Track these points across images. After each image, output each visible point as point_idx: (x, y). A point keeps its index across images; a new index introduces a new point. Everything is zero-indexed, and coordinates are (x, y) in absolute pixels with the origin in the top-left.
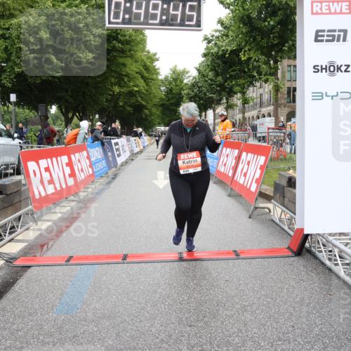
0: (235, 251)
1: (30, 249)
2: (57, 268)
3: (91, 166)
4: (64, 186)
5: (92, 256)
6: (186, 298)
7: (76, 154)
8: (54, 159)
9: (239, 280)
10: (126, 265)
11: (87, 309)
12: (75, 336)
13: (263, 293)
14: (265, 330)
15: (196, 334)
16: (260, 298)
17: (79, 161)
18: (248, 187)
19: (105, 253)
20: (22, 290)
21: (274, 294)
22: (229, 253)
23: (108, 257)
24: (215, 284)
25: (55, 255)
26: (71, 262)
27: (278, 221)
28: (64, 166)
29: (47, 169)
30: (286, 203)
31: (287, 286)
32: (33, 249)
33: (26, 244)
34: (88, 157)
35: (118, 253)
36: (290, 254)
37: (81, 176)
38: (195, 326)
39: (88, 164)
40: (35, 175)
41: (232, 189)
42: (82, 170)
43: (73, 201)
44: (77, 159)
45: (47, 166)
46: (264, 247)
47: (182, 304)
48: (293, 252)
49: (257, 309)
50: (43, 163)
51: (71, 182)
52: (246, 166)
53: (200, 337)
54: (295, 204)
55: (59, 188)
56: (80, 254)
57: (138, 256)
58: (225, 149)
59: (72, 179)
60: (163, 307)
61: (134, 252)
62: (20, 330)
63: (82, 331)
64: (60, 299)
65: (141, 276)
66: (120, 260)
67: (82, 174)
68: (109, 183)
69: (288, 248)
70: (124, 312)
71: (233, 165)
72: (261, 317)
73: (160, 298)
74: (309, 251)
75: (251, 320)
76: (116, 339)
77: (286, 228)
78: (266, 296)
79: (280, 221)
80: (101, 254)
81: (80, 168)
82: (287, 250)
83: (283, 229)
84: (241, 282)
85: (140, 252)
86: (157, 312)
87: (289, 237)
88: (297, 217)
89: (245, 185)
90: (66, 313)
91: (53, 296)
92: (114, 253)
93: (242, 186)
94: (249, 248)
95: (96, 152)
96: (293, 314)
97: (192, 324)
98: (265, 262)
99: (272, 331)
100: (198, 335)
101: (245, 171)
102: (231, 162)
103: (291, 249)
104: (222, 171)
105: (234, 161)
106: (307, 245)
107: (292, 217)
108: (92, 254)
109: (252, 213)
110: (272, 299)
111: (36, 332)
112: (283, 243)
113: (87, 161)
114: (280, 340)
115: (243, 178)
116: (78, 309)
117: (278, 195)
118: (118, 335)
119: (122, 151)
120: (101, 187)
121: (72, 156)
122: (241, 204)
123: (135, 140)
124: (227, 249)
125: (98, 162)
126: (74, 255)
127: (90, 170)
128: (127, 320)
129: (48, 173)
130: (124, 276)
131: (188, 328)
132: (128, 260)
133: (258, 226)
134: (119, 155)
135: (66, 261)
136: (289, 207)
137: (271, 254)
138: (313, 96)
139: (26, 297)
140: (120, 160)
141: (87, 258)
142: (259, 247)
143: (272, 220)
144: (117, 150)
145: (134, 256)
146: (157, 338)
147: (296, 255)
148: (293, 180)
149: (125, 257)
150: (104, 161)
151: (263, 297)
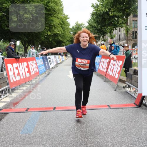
0: (109, 105)
1: (8, 106)
2: (22, 113)
3: (37, 68)
4: (25, 77)
5: (38, 108)
6: (85, 126)
7: (31, 62)
8: (20, 64)
9: (111, 118)
10: (55, 112)
11: (36, 131)
12: (30, 144)
13: (123, 123)
14: (124, 140)
15: (90, 142)
16: (121, 126)
17: (32, 65)
18: (114, 76)
19: (44, 107)
20: (5, 124)
21: (128, 124)
22: (105, 106)
23: (46, 108)
24: (99, 120)
25: (20, 108)
26: (28, 111)
27: (129, 92)
28: (25, 67)
29: (17, 68)
30: (133, 83)
31: (134, 121)
32: (9, 105)
33: (6, 103)
34: (36, 64)
35: (51, 107)
36: (136, 106)
37: (33, 73)
38: (89, 138)
39: (36, 67)
40: (11, 71)
41: (106, 78)
42: (33, 70)
43: (29, 84)
44: (31, 64)
45: (16, 67)
46: (122, 104)
47: (83, 129)
48: (137, 105)
49: (120, 130)
50: (15, 65)
51: (28, 75)
52: (113, 66)
53: (92, 143)
54: (138, 82)
55: (22, 78)
56: (32, 107)
57: (61, 108)
58: (102, 59)
59: (28, 74)
60: (74, 130)
61: (59, 106)
62: (3, 141)
63: (34, 141)
64: (23, 127)
65: (62, 117)
66: (52, 110)
67: (33, 71)
68: (46, 76)
69: (135, 103)
70: (55, 132)
71: (106, 66)
72: (122, 134)
73: (72, 126)
74: (145, 105)
75: (117, 136)
76: (51, 144)
77: (133, 95)
78: (124, 125)
79: (130, 92)
80: (43, 107)
81: (32, 68)
82: (134, 105)
83: (132, 96)
84: (112, 119)
85: (62, 106)
86: (71, 132)
87: (135, 99)
88: (139, 89)
89: (112, 75)
90: (26, 133)
91: (20, 126)
92: (49, 106)
93: (111, 76)
94: (115, 104)
95: (40, 62)
96: (138, 133)
97: (88, 137)
98: (123, 110)
99: (128, 140)
100: (91, 142)
101: (112, 68)
102: (105, 65)
103: (136, 104)
104: (101, 70)
105: (107, 64)
106: (144, 102)
107: (136, 89)
108: (39, 107)
109: (116, 88)
110: (127, 126)
111: (12, 142)
112: (132, 102)
113: (36, 65)
114: (132, 144)
115: (111, 72)
116: (32, 131)
117: (129, 79)
118: (52, 142)
119: (52, 62)
120: (42, 78)
121: (29, 62)
122: (111, 85)
123: (58, 57)
124: (104, 104)
125: (41, 66)
126: (30, 108)
127: (37, 70)
128: (56, 136)
129: (17, 70)
130: (54, 117)
131: (86, 139)
132: (56, 109)
133: (119, 94)
134: (51, 64)
135: (26, 110)
136: (135, 85)
137: (126, 106)
138: (146, 28)
139: (7, 127)
140: (51, 66)
141: (36, 109)
142: (120, 104)
143: (126, 92)
144: (50, 61)
145: (59, 108)
146: (71, 144)
147: (138, 107)
148: (136, 71)
149: (55, 108)
150: (43, 66)
151: (122, 125)
